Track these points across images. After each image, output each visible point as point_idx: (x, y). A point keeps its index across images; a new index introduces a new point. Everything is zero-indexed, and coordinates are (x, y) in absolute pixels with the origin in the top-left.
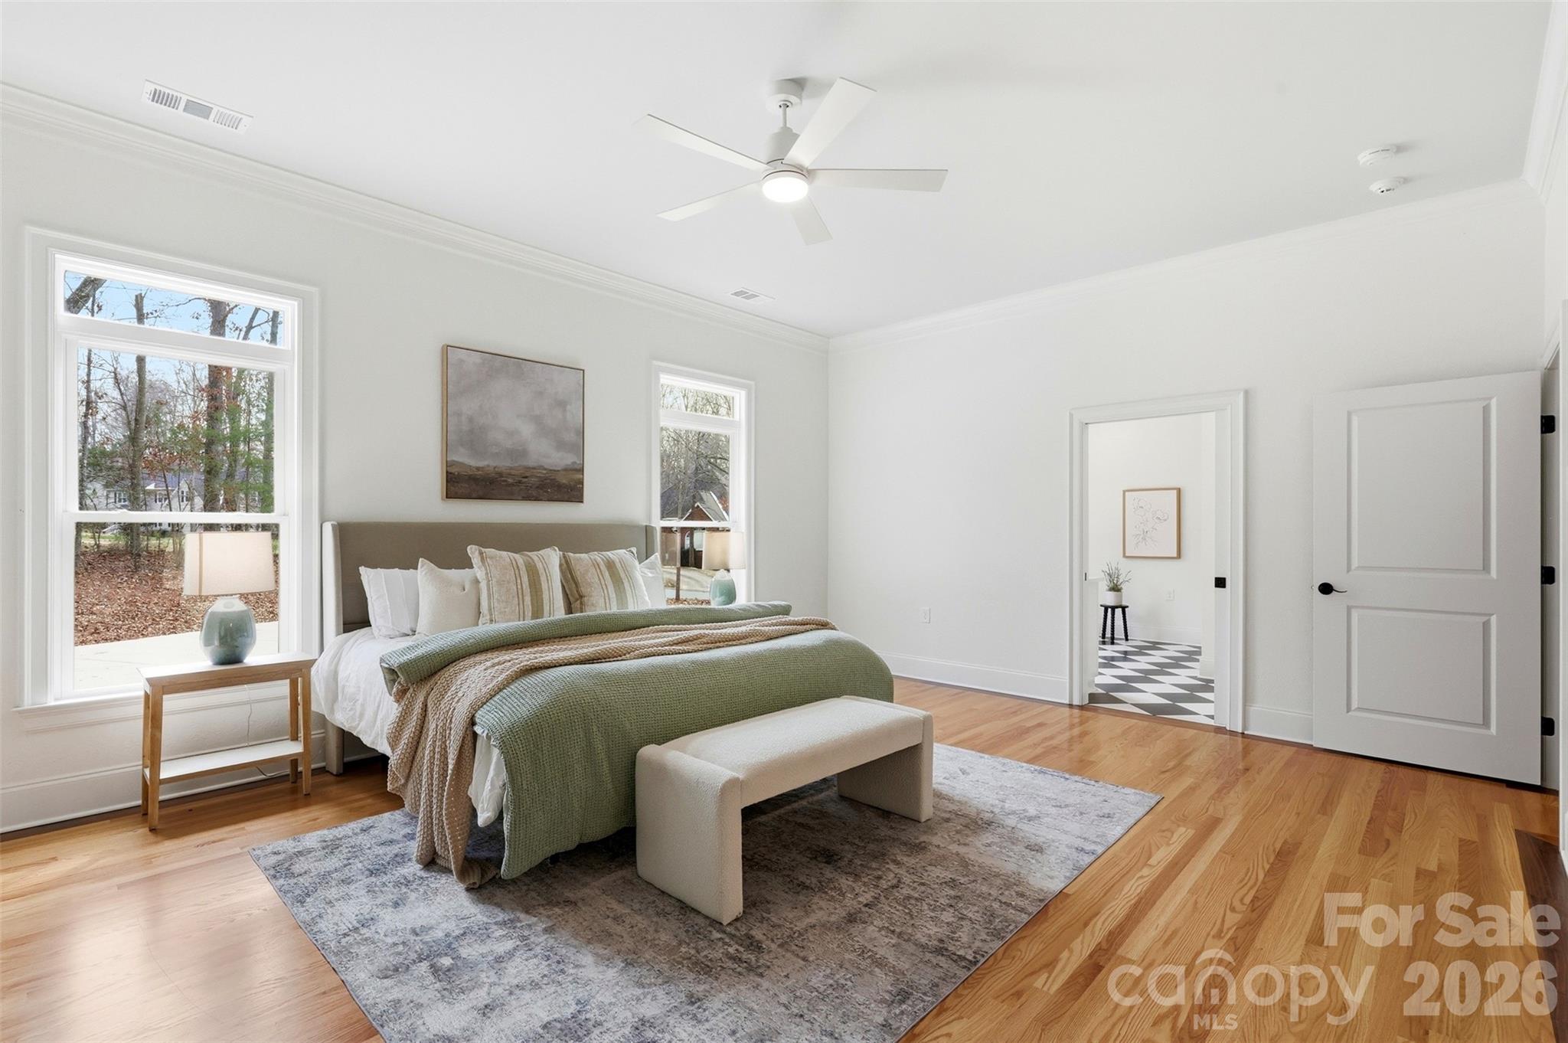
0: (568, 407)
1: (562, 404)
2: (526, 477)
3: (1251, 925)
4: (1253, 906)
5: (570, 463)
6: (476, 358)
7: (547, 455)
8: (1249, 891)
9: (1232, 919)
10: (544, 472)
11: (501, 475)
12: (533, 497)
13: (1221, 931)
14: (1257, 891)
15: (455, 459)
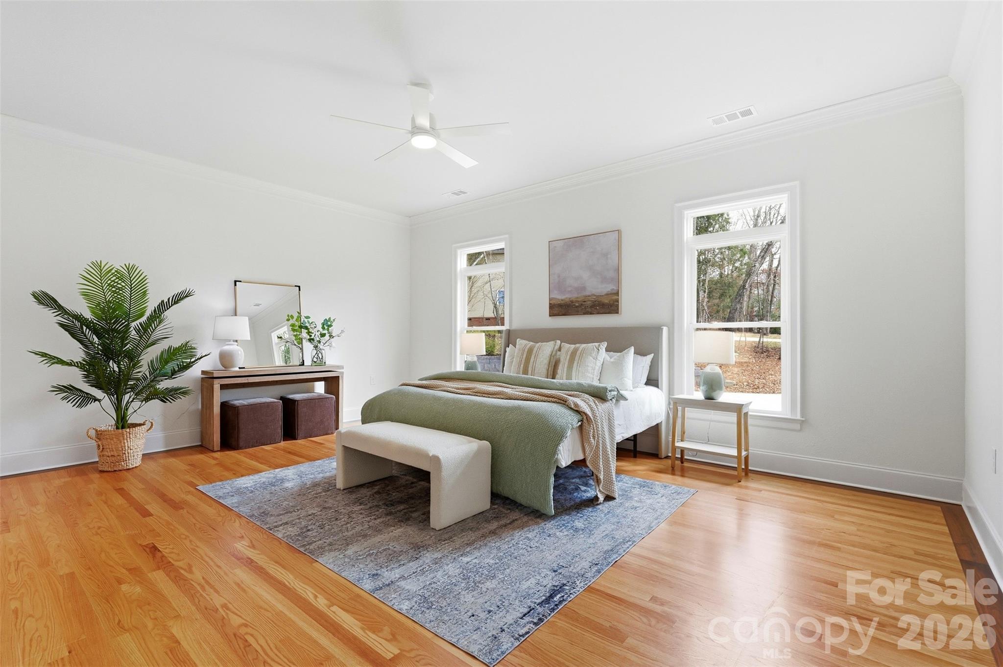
0: (609, 256)
1: (605, 255)
2: (585, 302)
3: (222, 626)
4: (241, 638)
5: (609, 290)
6: (561, 243)
7: (597, 288)
8: (261, 646)
9: (236, 621)
10: (595, 297)
11: (572, 302)
12: (589, 312)
13: (228, 609)
14: (257, 651)
15: (553, 297)
